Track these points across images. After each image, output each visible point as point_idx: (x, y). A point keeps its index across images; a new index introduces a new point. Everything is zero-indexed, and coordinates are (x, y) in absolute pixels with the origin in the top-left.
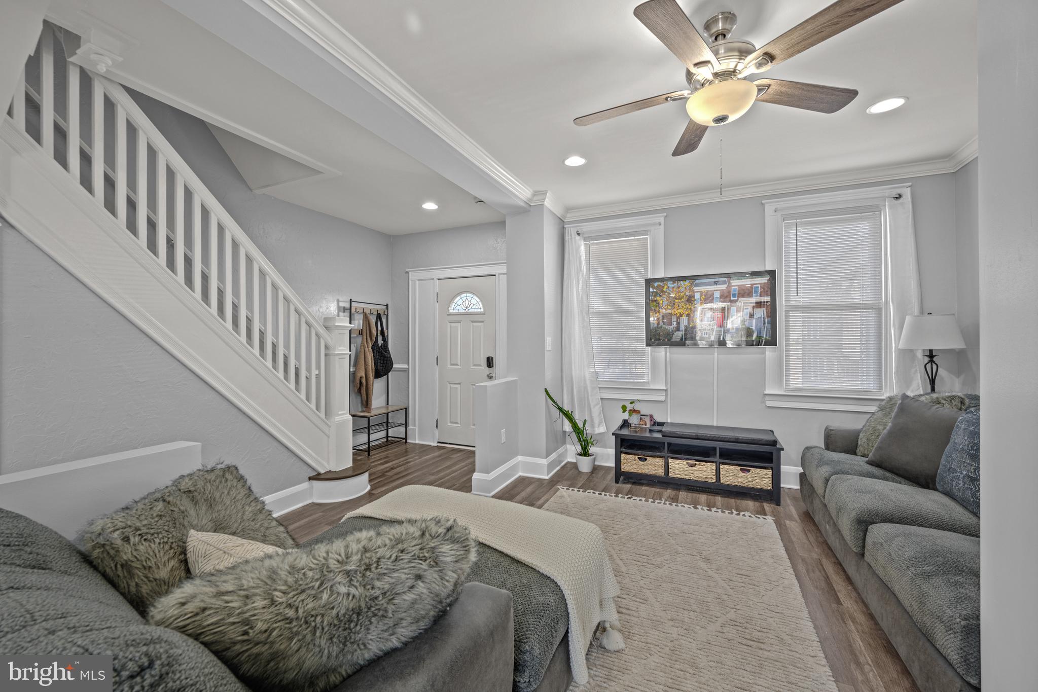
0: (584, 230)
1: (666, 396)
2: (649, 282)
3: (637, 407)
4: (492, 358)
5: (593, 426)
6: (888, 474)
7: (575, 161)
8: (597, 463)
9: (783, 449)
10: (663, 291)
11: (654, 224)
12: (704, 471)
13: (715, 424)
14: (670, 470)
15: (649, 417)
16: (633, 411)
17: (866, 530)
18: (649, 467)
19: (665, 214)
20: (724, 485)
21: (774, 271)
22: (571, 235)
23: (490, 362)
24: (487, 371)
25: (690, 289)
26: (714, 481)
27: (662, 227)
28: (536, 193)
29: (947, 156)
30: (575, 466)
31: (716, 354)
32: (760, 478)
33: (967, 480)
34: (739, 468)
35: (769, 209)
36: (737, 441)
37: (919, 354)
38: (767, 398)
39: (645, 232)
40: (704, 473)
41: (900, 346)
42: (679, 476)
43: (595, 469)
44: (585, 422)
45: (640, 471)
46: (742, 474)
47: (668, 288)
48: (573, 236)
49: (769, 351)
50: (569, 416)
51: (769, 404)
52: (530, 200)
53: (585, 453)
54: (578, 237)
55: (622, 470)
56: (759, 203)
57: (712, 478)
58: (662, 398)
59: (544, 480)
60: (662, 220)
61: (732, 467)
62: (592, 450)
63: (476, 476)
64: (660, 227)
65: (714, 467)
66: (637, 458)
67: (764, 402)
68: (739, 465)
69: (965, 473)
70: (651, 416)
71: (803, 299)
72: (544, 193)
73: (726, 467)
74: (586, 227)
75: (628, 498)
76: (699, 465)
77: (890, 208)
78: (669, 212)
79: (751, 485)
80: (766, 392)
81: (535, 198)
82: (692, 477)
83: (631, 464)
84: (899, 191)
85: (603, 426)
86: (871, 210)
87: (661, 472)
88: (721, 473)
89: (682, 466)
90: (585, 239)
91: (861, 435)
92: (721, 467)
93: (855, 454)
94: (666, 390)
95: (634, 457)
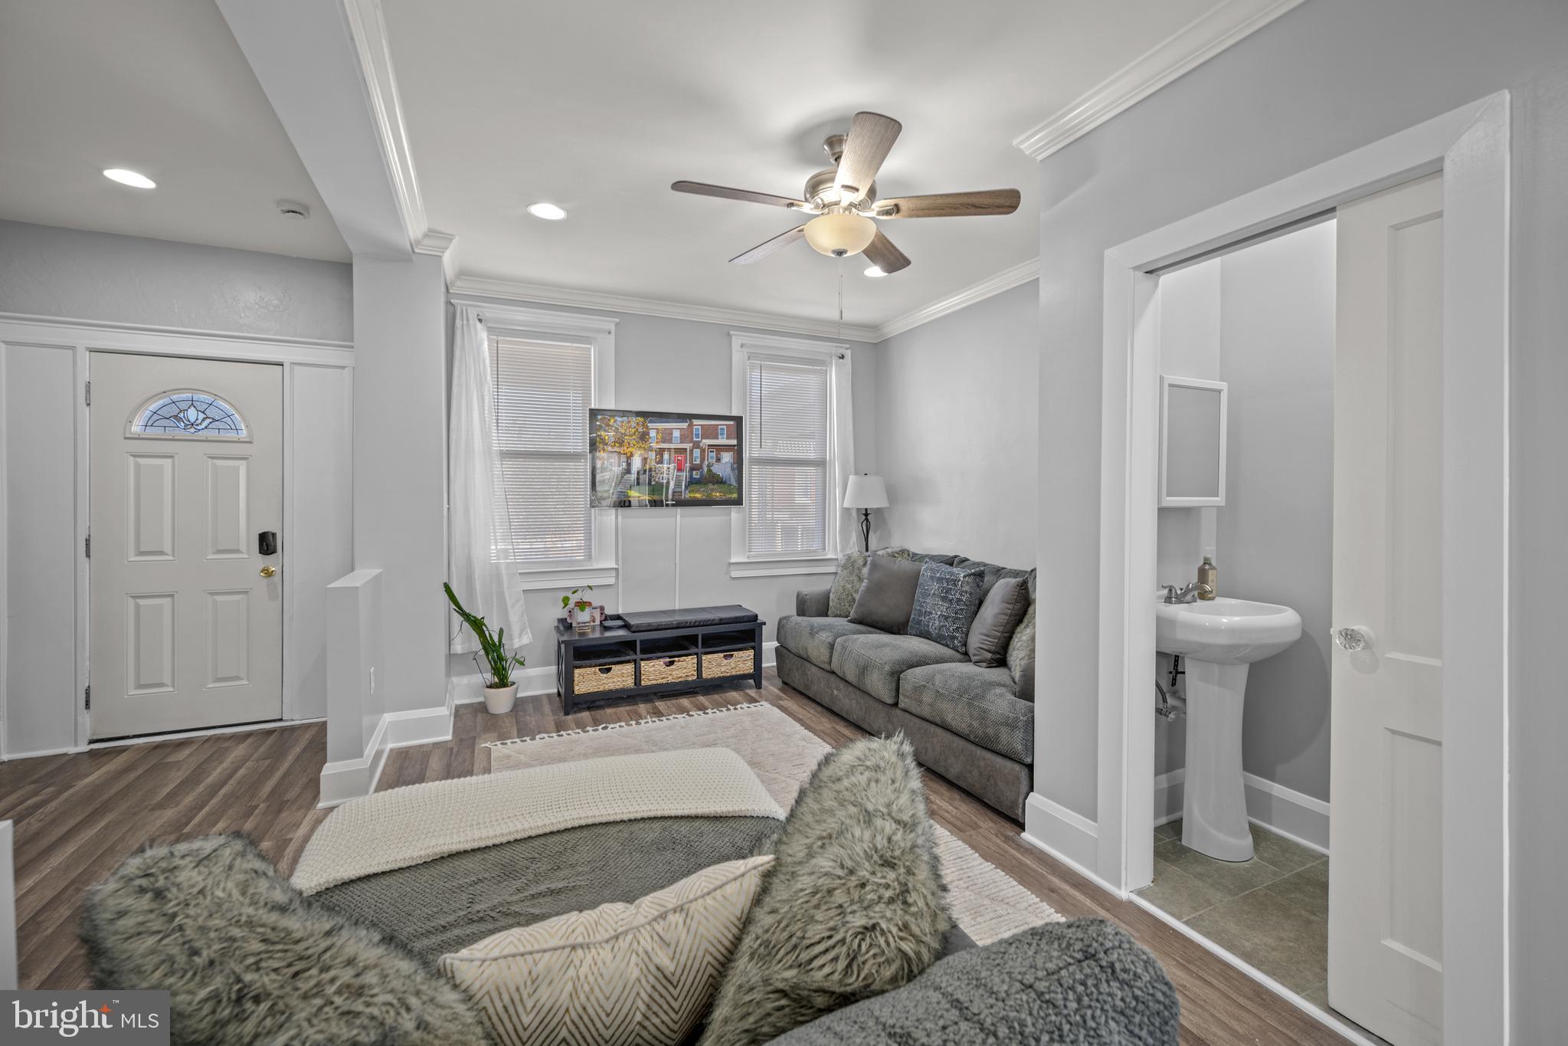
0: (487, 315)
1: (617, 577)
2: (594, 413)
3: (587, 597)
4: (274, 535)
5: (511, 638)
6: (870, 629)
7: (548, 211)
8: (519, 695)
9: (764, 623)
10: (608, 425)
11: (599, 331)
12: (684, 668)
13: (677, 608)
14: (643, 677)
15: (599, 610)
16: (582, 605)
17: (899, 679)
18: (615, 680)
19: (618, 320)
20: (707, 680)
21: (741, 418)
22: (468, 320)
23: (267, 544)
24: (260, 561)
25: (643, 425)
26: (695, 678)
27: (612, 337)
28: (431, 233)
29: (874, 327)
30: (482, 708)
31: (679, 517)
32: (741, 662)
33: (942, 619)
34: (722, 655)
35: (736, 342)
36: (722, 622)
37: (854, 513)
38: (732, 567)
39: (587, 340)
40: (685, 671)
41: (846, 505)
42: (654, 682)
43: (518, 705)
44: (501, 631)
45: (601, 689)
46: (725, 661)
47: (615, 421)
48: (471, 322)
49: (734, 512)
50: (477, 625)
51: (734, 574)
52: (418, 242)
53: (503, 682)
54: (479, 325)
55: (576, 693)
56: (726, 332)
57: (693, 675)
58: (612, 581)
59: (446, 742)
60: (612, 327)
61: (715, 655)
62: (514, 674)
63: (328, 769)
64: (610, 336)
65: (695, 661)
66: (597, 670)
67: (728, 573)
68: (722, 652)
69: (939, 613)
70: (602, 608)
71: (766, 452)
72: (449, 238)
73: (709, 656)
74: (491, 311)
75: (603, 728)
76: (679, 661)
77: (836, 367)
78: (624, 319)
79: (734, 673)
80: (733, 560)
81: (426, 242)
82: (670, 679)
83: (589, 680)
84: (843, 351)
85: (527, 634)
86: (817, 363)
87: (630, 682)
88: (704, 665)
89: (659, 667)
90: (490, 330)
91: (832, 596)
92: (704, 658)
93: (827, 616)
94: (617, 570)
95: (593, 669)
